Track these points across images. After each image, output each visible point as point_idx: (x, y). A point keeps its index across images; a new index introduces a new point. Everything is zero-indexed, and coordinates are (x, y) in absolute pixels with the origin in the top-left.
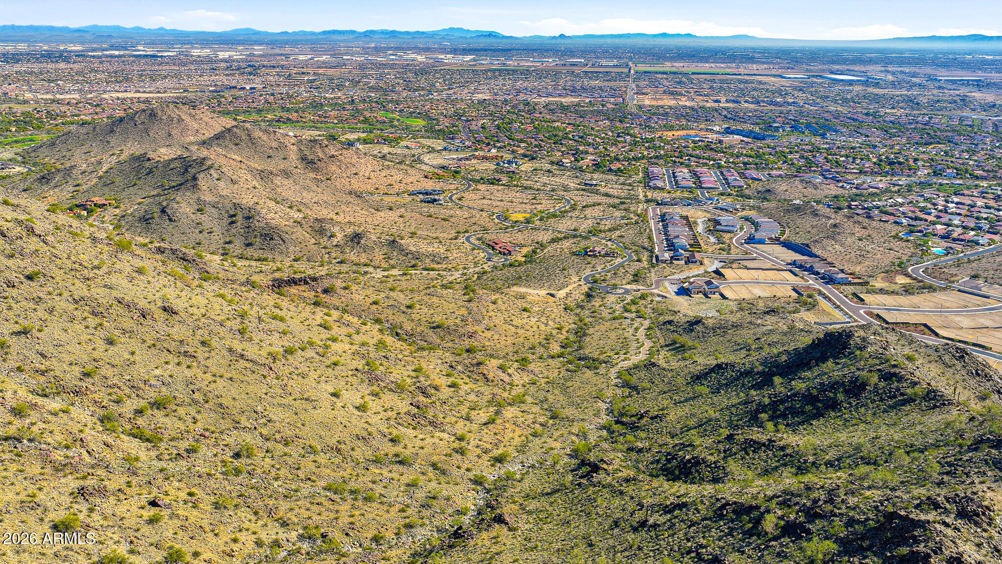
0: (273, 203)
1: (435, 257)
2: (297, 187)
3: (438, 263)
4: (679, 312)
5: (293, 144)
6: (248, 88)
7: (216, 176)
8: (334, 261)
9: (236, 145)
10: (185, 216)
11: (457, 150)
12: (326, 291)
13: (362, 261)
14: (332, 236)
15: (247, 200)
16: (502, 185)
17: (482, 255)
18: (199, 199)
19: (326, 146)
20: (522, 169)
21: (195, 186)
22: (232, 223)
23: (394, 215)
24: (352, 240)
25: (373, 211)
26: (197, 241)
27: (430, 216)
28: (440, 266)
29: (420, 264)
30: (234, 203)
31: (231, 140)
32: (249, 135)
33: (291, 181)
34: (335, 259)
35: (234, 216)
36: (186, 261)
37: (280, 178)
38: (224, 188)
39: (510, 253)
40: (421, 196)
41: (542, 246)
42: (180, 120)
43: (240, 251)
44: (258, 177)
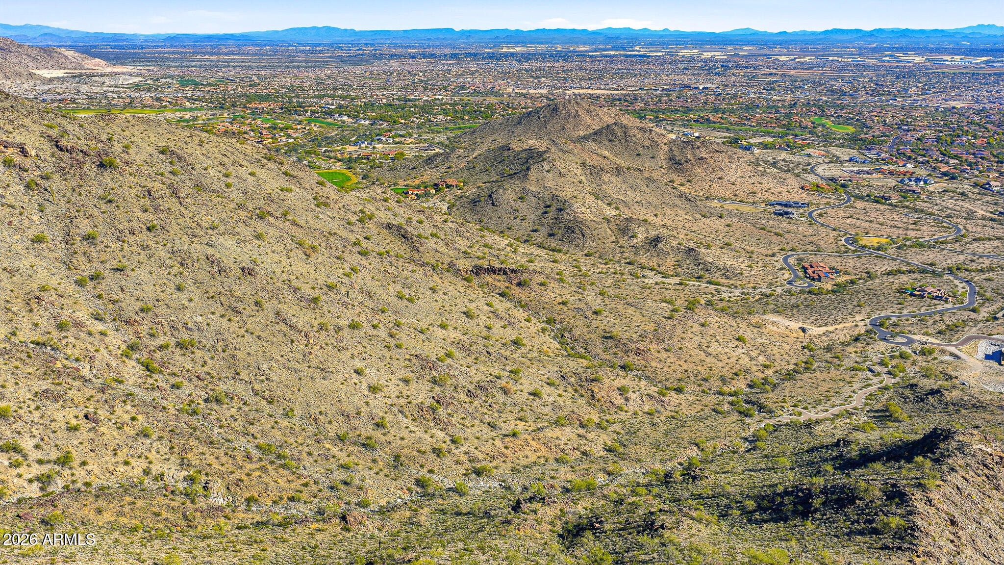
0: (593, 198)
1: (728, 271)
2: (624, 186)
3: (728, 278)
4: (956, 378)
5: (665, 144)
6: (701, 88)
7: (547, 168)
8: (623, 261)
9: (610, 141)
10: (506, 203)
11: (864, 162)
12: (519, 284)
13: (651, 264)
14: (632, 237)
15: (567, 193)
16: (889, 205)
17: (786, 276)
18: (524, 188)
19: (698, 148)
20: (929, 189)
21: (525, 176)
22: (546, 213)
23: (720, 224)
24: (650, 243)
25: (699, 216)
26: (509, 226)
27: (763, 229)
28: (727, 281)
29: (707, 276)
30: (553, 195)
31: (606, 136)
32: (625, 133)
33: (620, 179)
34: (625, 259)
35: (549, 206)
36: (405, 238)
37: (609, 175)
38: (550, 180)
39: (819, 280)
40: (778, 207)
41: (870, 276)
42: (577, 115)
43: (541, 240)
44: (588, 173)
